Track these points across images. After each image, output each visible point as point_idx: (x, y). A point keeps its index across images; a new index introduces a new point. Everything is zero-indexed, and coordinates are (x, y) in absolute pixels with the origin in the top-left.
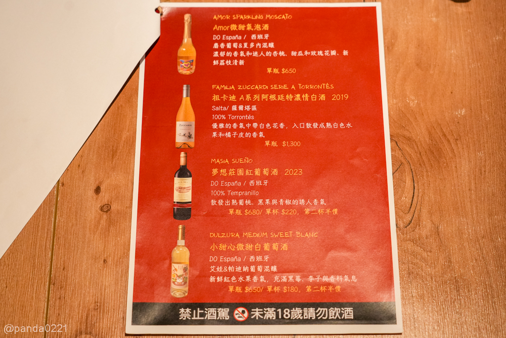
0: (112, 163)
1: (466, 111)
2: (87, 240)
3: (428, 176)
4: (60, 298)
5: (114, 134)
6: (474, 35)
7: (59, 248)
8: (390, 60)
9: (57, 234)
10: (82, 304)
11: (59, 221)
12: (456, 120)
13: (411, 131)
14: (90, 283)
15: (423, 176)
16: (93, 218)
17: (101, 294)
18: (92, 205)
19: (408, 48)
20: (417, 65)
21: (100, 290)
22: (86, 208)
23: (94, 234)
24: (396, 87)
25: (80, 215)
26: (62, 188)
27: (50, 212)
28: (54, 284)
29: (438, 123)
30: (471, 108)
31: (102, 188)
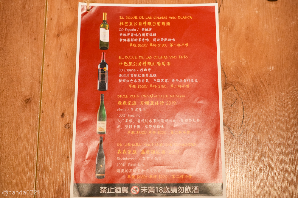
1: (274, 68)
2: (57, 145)
3: (251, 106)
4: (42, 179)
5: (72, 81)
6: (280, 21)
7: (41, 150)
8: (231, 36)
9: (40, 141)
10: (55, 182)
11: (41, 133)
12: (268, 73)
13: (242, 79)
14: (59, 169)
15: (249, 106)
16: (60, 132)
17: (66, 177)
18: (59, 124)
19: (241, 29)
20: (247, 39)
21: (65, 174)
22: (56, 126)
23: (61, 141)
24: (234, 53)
25: (53, 130)
26: (42, 114)
27: (36, 129)
28: (39, 171)
29: (258, 75)
30: (277, 65)
31: (66, 114)
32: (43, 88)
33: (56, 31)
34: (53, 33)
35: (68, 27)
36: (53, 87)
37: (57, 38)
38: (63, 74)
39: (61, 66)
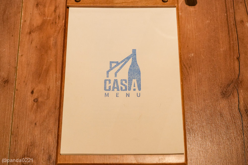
0: (39, 80)
1: (194, 55)
2: (27, 115)
4: (15, 141)
5: (40, 67)
6: (198, 21)
7: (15, 119)
9: (14, 112)
10: (25, 143)
11: (15, 106)
12: (189, 58)
14: (29, 134)
16: (30, 105)
17: (34, 139)
18: (30, 99)
21: (33, 137)
22: (27, 100)
23: (31, 112)
25: (25, 103)
26: (16, 91)
27: (11, 103)
28: (13, 135)
30: (196, 53)
31: (35, 91)
32: (18, 72)
33: (29, 30)
34: (26, 31)
35: (38, 27)
36: (25, 71)
37: (29, 35)
38: (33, 61)
39: (32, 55)
